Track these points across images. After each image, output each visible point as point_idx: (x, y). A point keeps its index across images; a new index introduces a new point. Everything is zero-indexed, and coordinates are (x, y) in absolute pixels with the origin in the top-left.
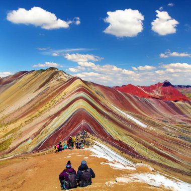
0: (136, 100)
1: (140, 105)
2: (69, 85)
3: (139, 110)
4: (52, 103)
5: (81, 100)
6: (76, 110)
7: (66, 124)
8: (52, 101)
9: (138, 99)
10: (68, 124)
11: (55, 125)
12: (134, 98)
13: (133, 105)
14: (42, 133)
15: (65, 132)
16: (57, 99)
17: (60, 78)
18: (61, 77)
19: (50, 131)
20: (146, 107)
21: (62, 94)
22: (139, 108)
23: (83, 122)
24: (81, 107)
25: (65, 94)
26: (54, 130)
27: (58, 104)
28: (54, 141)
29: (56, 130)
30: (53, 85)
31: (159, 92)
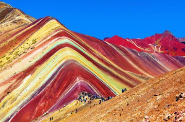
0: (134, 55)
1: (140, 62)
2: (39, 28)
3: (140, 70)
4: (12, 56)
5: (67, 48)
6: (62, 62)
7: (49, 85)
8: (11, 53)
9: (137, 54)
10: (53, 84)
11: (29, 88)
12: (130, 53)
13: (130, 62)
14: (5, 103)
15: (50, 97)
16: (21, 49)
17: (17, 18)
18: (20, 17)
19: (19, 98)
20: (149, 65)
21: (29, 42)
22: (140, 67)
23: (79, 81)
24: (70, 58)
25: (35, 42)
26: (29, 96)
27: (25, 56)
28: (31, 115)
29: (33, 96)
30: (6, 28)
31: (158, 47)
